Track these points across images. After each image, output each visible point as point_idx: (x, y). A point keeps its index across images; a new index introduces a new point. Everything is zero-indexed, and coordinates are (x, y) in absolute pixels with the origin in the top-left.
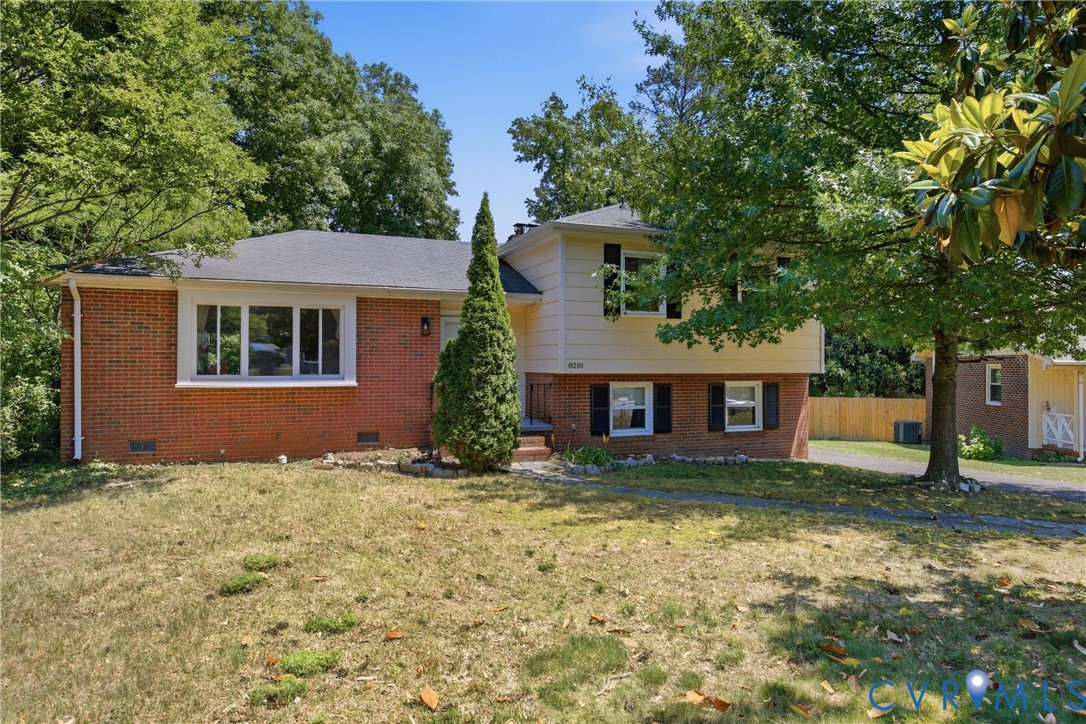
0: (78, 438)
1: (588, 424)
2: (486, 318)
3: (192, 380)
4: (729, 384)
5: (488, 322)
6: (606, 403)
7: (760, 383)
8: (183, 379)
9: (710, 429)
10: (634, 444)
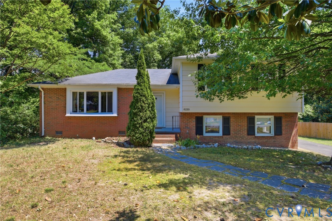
0: (43, 130)
1: (194, 131)
2: (139, 92)
3: (71, 114)
4: (256, 117)
5: (139, 94)
6: (202, 123)
7: (273, 116)
8: (68, 114)
9: (248, 134)
10: (214, 139)
